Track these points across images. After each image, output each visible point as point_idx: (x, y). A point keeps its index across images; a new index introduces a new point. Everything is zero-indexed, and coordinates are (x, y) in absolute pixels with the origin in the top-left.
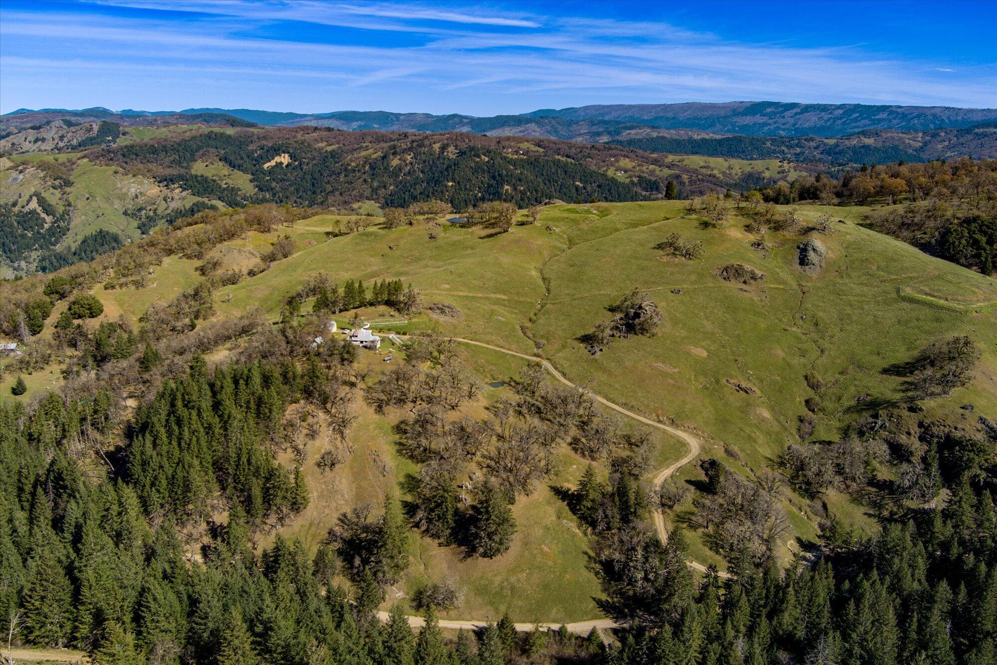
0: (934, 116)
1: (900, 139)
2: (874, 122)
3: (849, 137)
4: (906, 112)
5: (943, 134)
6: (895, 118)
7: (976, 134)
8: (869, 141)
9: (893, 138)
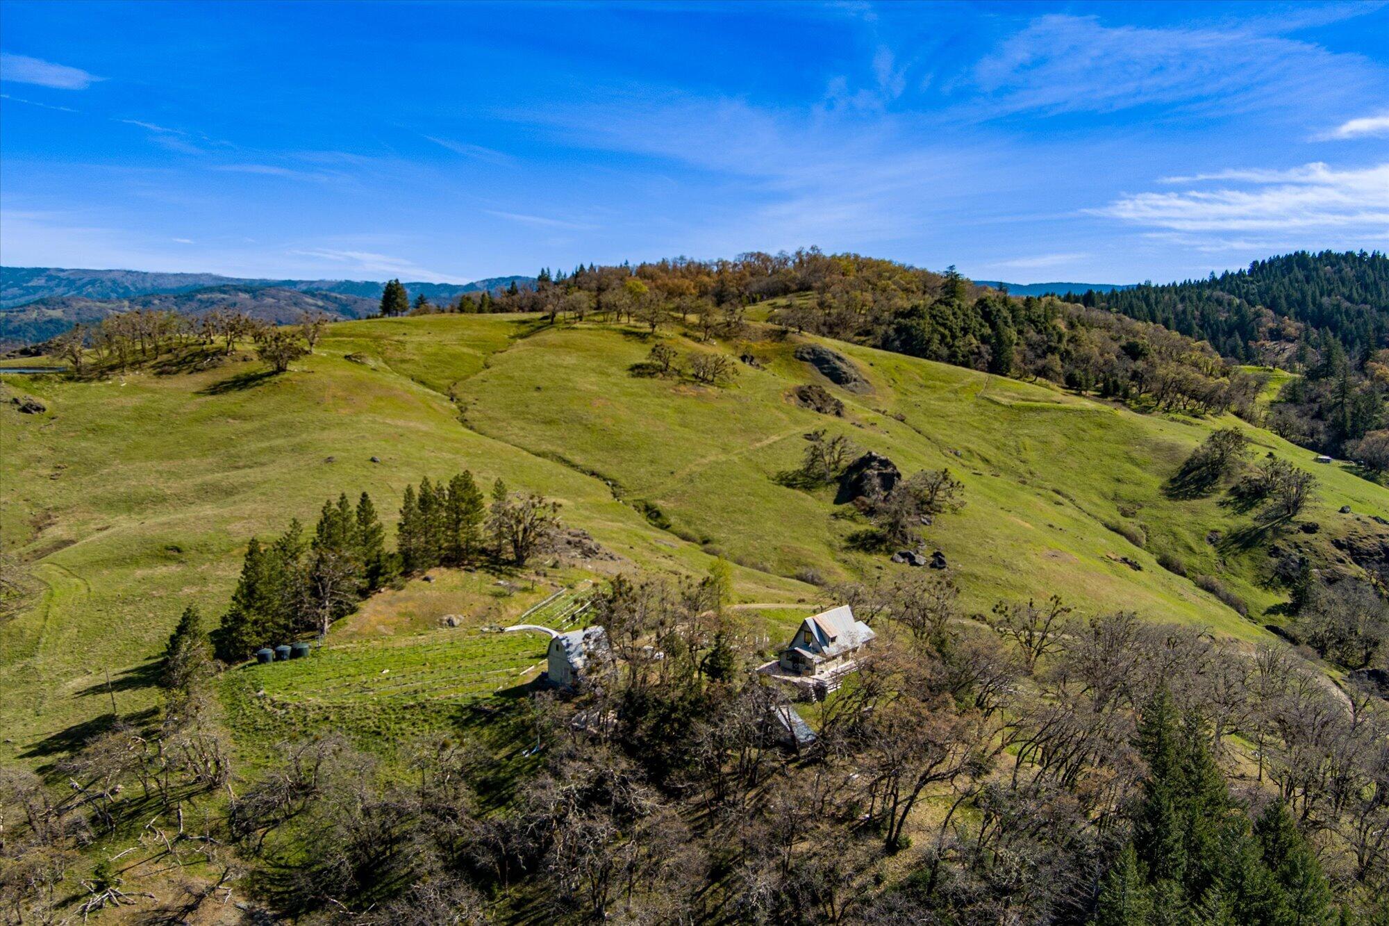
0: (114, 282)
1: (100, 310)
2: (28, 291)
3: (23, 308)
4: (72, 277)
5: (156, 302)
6: (58, 286)
7: (201, 301)
8: (57, 313)
9: (89, 309)
